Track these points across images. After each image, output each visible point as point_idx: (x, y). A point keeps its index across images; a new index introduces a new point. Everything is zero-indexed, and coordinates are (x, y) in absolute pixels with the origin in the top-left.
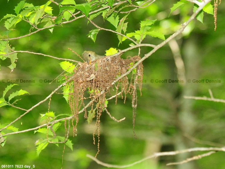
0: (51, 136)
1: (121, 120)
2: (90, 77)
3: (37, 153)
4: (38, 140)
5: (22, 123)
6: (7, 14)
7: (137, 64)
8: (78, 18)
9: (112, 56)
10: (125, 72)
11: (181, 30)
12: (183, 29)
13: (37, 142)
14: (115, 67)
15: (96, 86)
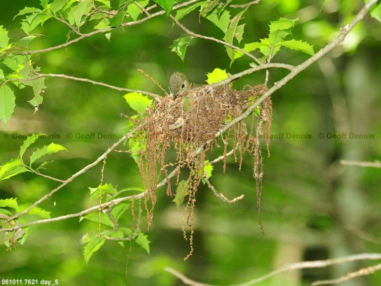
0: (110, 228)
1: (235, 199)
2: (176, 123)
3: (85, 257)
4: (85, 234)
5: (55, 204)
6: (26, 8)
7: (260, 100)
8: (153, 15)
9: (216, 85)
10: (240, 114)
11: (341, 38)
12: (342, 36)
13: (85, 238)
14: (222, 104)
15: (187, 138)
